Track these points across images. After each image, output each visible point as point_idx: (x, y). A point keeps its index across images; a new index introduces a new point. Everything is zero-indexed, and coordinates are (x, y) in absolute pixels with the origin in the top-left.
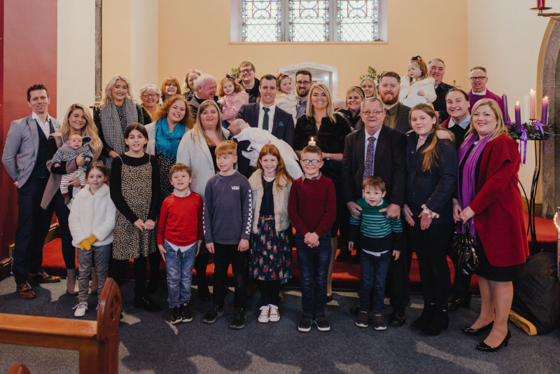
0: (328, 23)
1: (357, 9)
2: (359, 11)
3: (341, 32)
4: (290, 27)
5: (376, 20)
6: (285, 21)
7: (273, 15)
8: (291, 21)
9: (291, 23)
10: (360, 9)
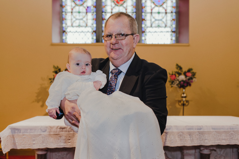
1: (159, 20)
2: (160, 22)
5: (174, 30)
6: (99, 29)
7: (90, 24)
10: (161, 20)
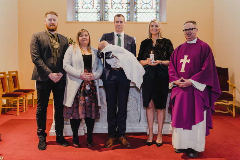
0: (129, 12)
1: (146, 4)
3: (137, 18)
4: (106, 14)
5: (158, 11)
6: (102, 10)
7: (95, 6)
8: (106, 10)
9: (106, 12)
10: (148, 4)
